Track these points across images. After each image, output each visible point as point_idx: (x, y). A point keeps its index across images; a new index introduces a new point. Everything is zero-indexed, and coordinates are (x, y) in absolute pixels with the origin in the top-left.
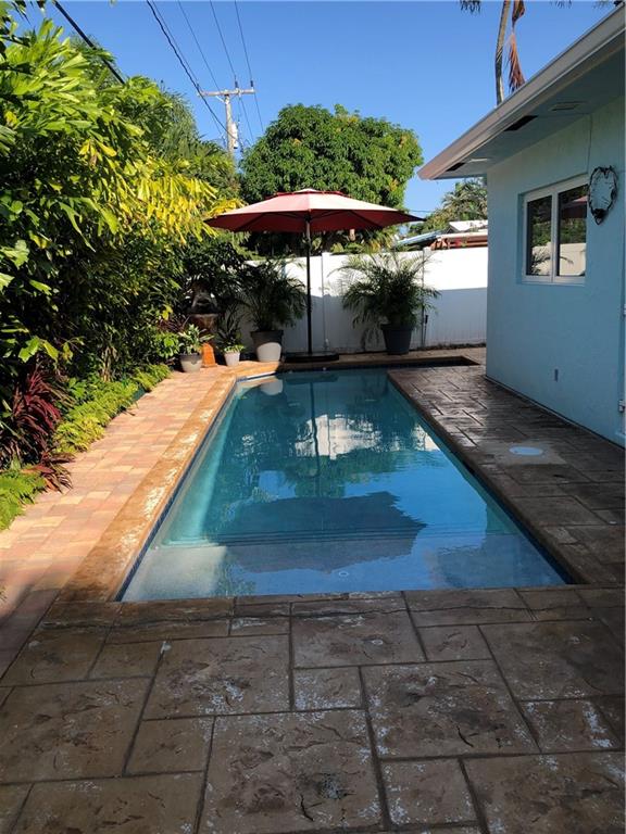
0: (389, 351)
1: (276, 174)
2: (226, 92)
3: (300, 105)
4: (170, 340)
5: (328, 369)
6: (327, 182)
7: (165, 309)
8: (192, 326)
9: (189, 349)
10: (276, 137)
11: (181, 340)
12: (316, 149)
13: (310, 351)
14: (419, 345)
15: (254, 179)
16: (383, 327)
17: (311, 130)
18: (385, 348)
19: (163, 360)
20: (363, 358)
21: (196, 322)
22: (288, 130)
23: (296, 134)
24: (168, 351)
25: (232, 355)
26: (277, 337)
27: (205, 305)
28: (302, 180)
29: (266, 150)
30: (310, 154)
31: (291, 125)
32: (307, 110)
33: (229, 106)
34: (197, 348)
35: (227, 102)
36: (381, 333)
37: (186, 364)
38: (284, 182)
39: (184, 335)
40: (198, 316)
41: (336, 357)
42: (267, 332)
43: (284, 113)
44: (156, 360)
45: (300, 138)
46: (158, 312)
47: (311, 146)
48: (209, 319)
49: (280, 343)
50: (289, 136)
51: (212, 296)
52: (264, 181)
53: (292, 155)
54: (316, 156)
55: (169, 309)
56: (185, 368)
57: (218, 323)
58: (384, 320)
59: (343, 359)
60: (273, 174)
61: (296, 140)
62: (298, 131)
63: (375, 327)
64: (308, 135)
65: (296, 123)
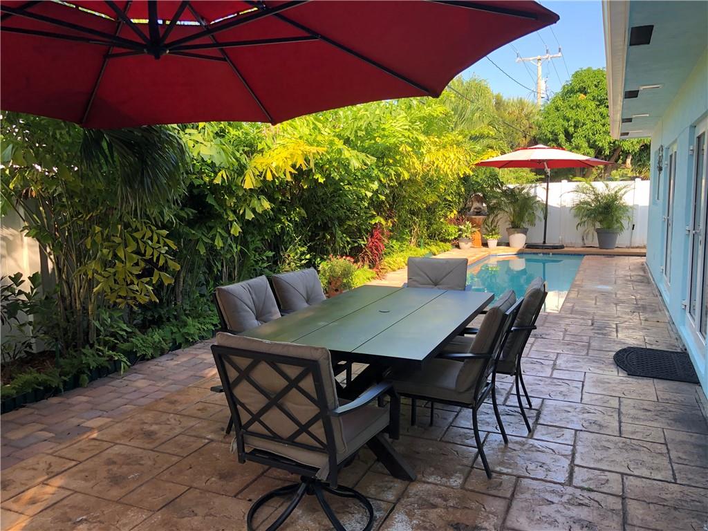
1: (564, 120)
2: (539, 57)
3: (589, 69)
4: (452, 229)
6: (604, 125)
7: (452, 211)
8: (468, 223)
9: (464, 236)
10: (569, 92)
11: (460, 230)
12: (598, 100)
13: (545, 242)
14: (628, 245)
15: (547, 123)
16: (598, 231)
17: (596, 86)
18: (598, 246)
19: (448, 241)
21: (472, 221)
22: (577, 88)
23: (583, 90)
24: (451, 235)
25: (492, 242)
26: (525, 232)
28: (584, 124)
29: (560, 103)
30: (593, 104)
31: (579, 83)
32: (594, 72)
33: (540, 68)
34: (469, 235)
36: (596, 234)
37: (462, 244)
38: (569, 126)
39: (462, 227)
40: (474, 217)
41: (562, 247)
42: (516, 227)
43: (576, 75)
44: (445, 241)
45: (585, 94)
46: (448, 213)
47: (594, 99)
48: (480, 219)
49: (526, 236)
50: (577, 92)
51: (484, 205)
52: (554, 125)
53: (578, 106)
54: (598, 106)
55: (455, 212)
56: (461, 247)
57: (485, 222)
58: (598, 226)
59: (567, 249)
60: (561, 120)
61: (582, 95)
62: (585, 88)
63: (592, 230)
64: (592, 90)
65: (584, 82)
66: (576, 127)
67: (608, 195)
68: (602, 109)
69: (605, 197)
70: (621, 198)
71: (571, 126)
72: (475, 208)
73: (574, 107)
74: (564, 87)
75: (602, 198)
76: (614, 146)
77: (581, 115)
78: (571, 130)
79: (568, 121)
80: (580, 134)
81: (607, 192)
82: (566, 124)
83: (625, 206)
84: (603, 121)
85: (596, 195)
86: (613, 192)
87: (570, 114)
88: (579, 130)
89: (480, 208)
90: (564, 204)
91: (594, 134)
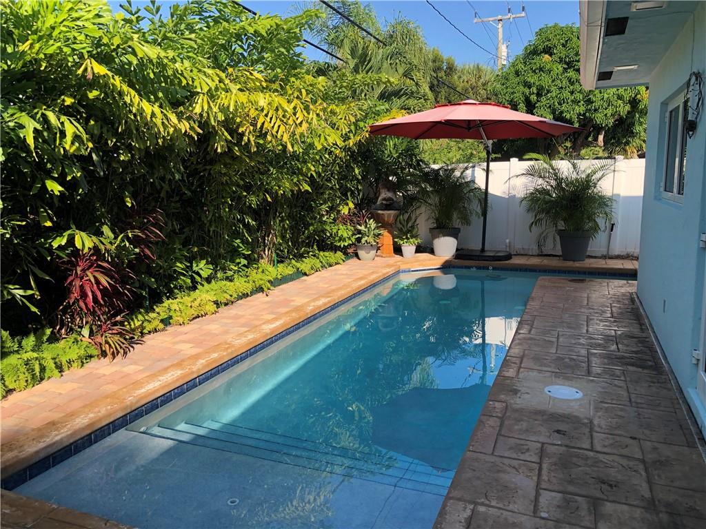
0: (565, 256)
1: (525, 86)
2: (500, 17)
3: (556, 25)
5: (494, 269)
6: (572, 93)
8: (370, 221)
9: (363, 241)
10: (533, 52)
11: (359, 232)
12: (566, 63)
13: (483, 250)
14: (605, 253)
16: (560, 232)
17: (564, 46)
18: (560, 253)
19: (340, 249)
20: (535, 261)
22: (541, 48)
23: (548, 51)
24: (344, 240)
25: (409, 248)
26: (454, 233)
27: (388, 203)
28: (549, 91)
30: (559, 68)
31: (543, 42)
32: (561, 29)
33: (500, 30)
34: (371, 239)
35: (500, 25)
36: (558, 238)
37: (361, 253)
38: (530, 94)
39: (362, 228)
41: (509, 257)
42: (443, 227)
43: (540, 33)
44: (335, 249)
45: (551, 55)
47: (561, 61)
49: (457, 239)
50: (541, 52)
52: (513, 93)
53: (541, 69)
54: (566, 69)
56: (361, 257)
57: (398, 219)
58: (561, 225)
59: (516, 261)
60: (522, 87)
61: (547, 56)
62: (550, 48)
63: (552, 232)
64: (559, 51)
65: (549, 40)
66: (539, 95)
67: (577, 180)
68: (571, 73)
69: (572, 183)
70: (595, 185)
71: (534, 93)
72: (384, 199)
73: (537, 71)
74: (526, 48)
75: (567, 185)
76: (584, 120)
77: (546, 81)
78: (533, 98)
79: (530, 87)
80: (544, 103)
81: (574, 176)
82: (527, 91)
83: (602, 197)
84: (571, 87)
85: (559, 180)
86: (584, 176)
87: (532, 79)
88: (543, 99)
89: (392, 200)
90: (513, 192)
91: (560, 104)
